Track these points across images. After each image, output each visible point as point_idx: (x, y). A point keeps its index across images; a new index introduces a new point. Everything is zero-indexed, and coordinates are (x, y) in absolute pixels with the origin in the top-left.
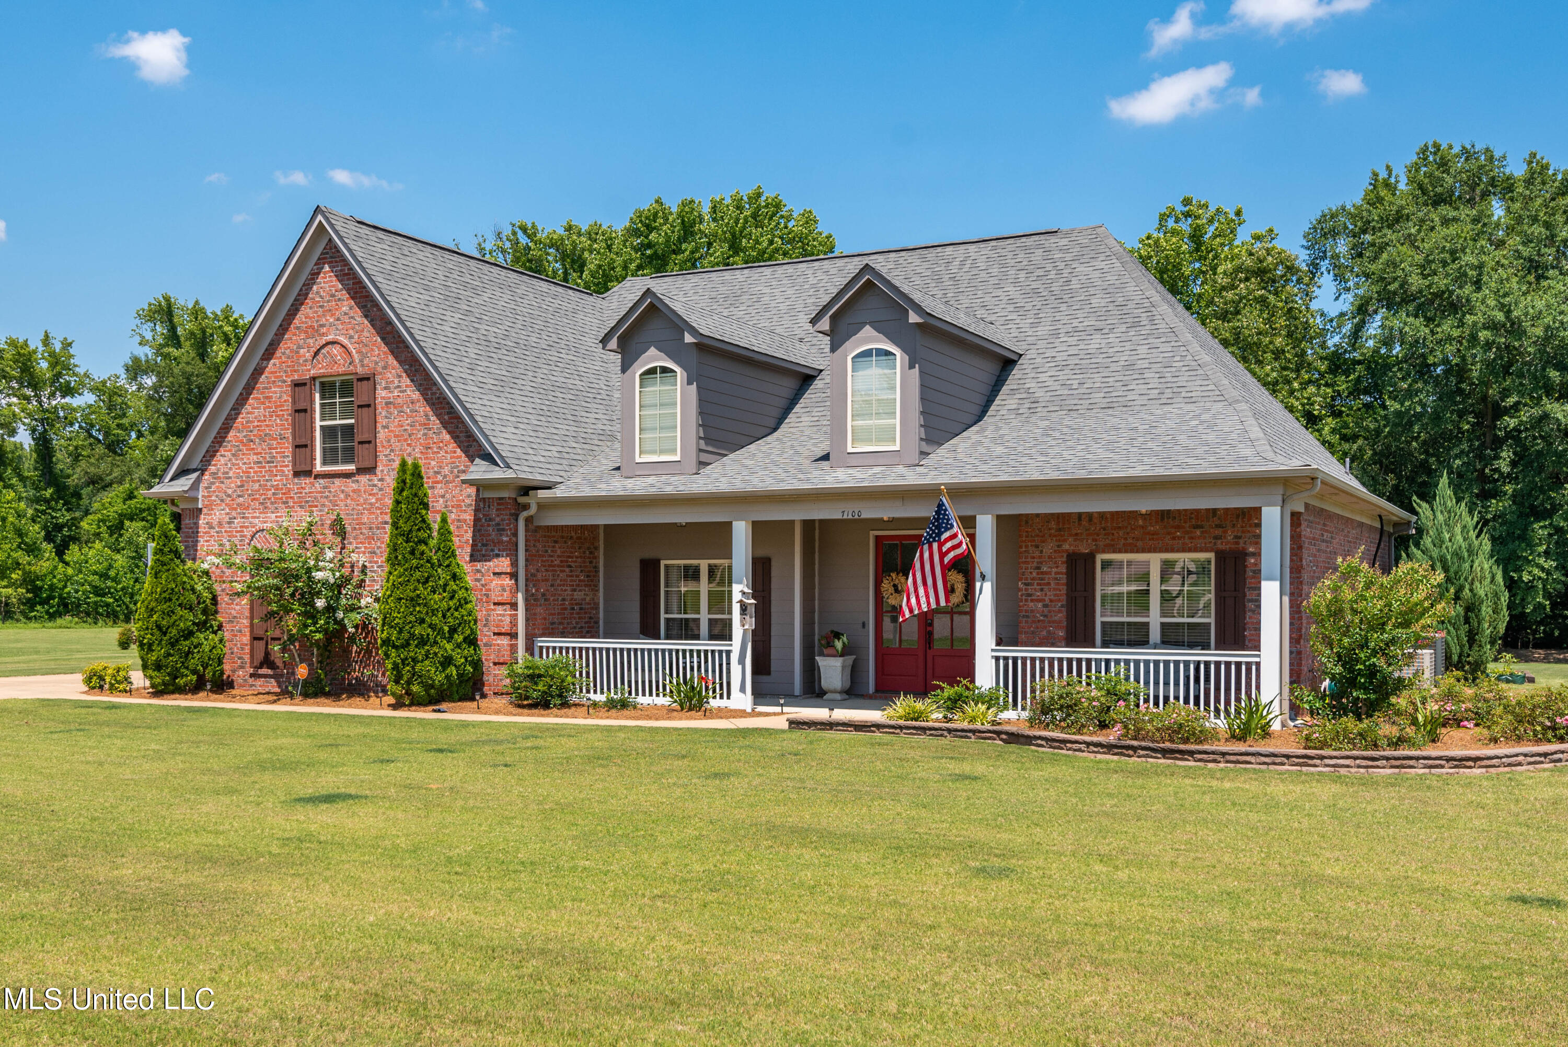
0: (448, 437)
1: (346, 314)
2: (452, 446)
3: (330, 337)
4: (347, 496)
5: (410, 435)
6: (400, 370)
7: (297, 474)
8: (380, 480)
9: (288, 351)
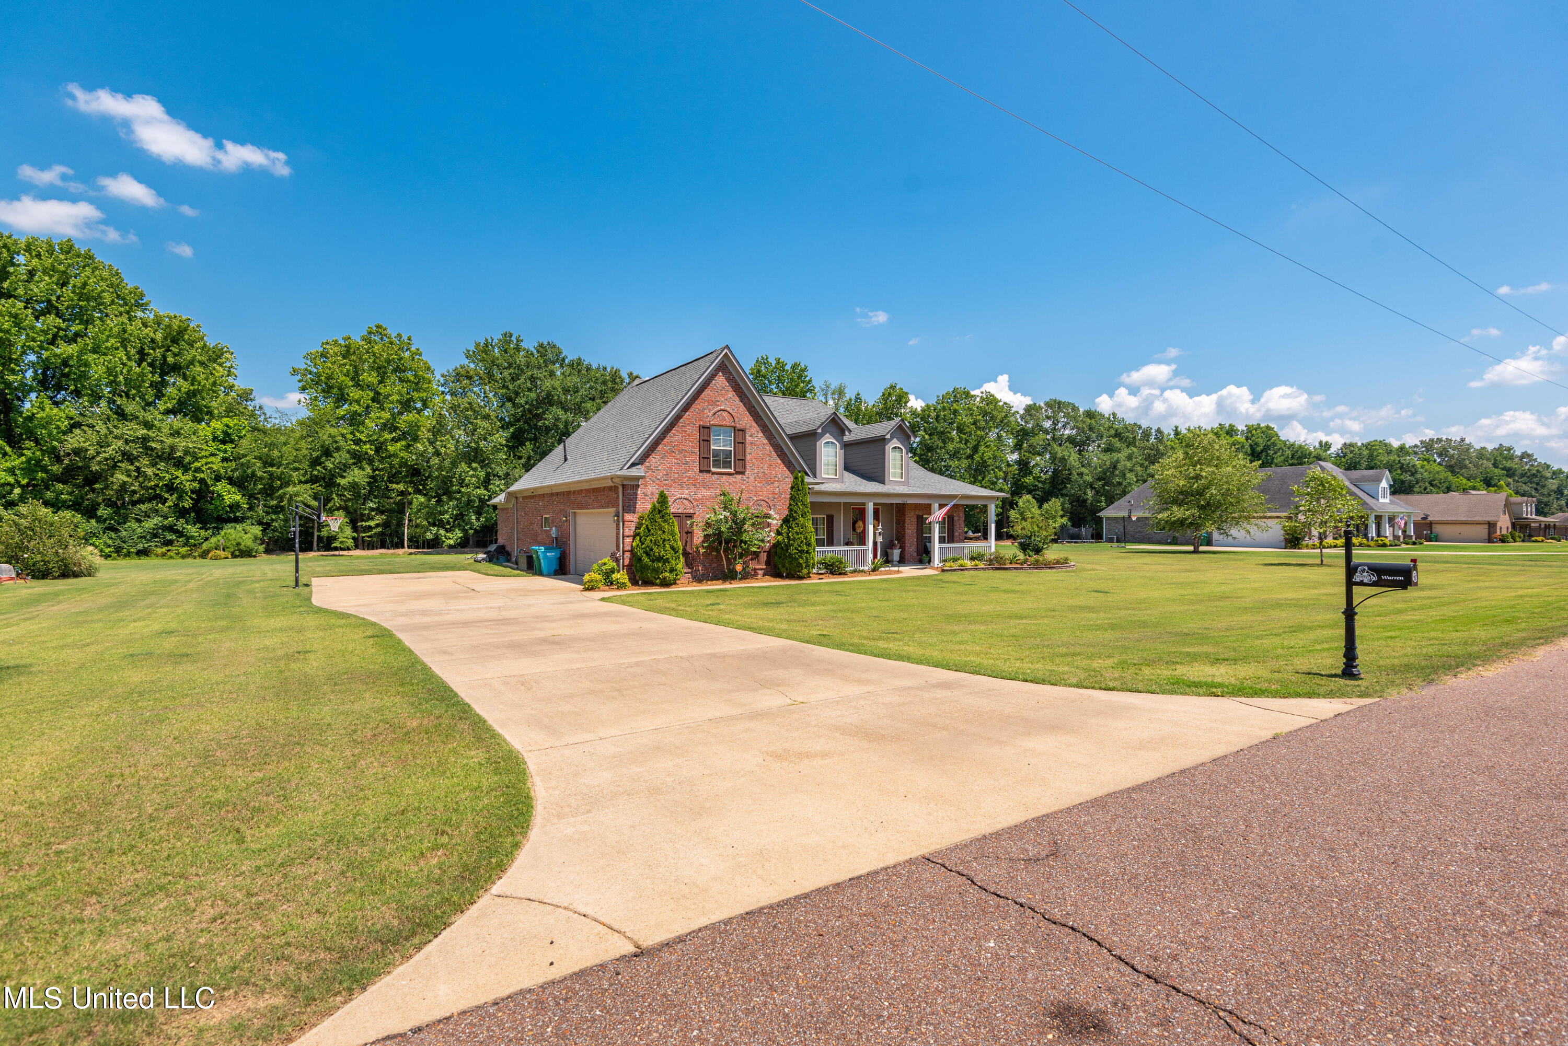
0: (780, 462)
1: (730, 398)
2: (782, 465)
3: (722, 408)
4: (730, 484)
5: (762, 459)
6: (758, 429)
7: (701, 471)
8: (747, 478)
9: (697, 410)
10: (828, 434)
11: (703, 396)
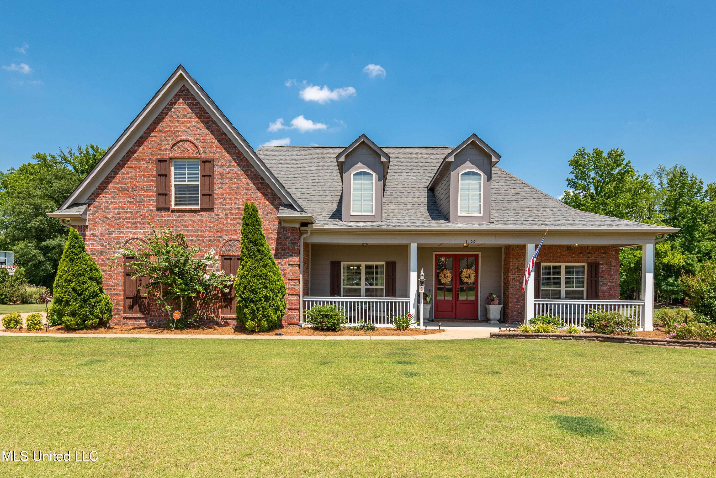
0: (261, 195)
1: (194, 126)
2: (263, 199)
3: (184, 138)
4: (194, 222)
5: (236, 193)
6: (230, 158)
7: (158, 209)
8: (216, 215)
9: (152, 143)
10: (360, 163)
11: (160, 127)
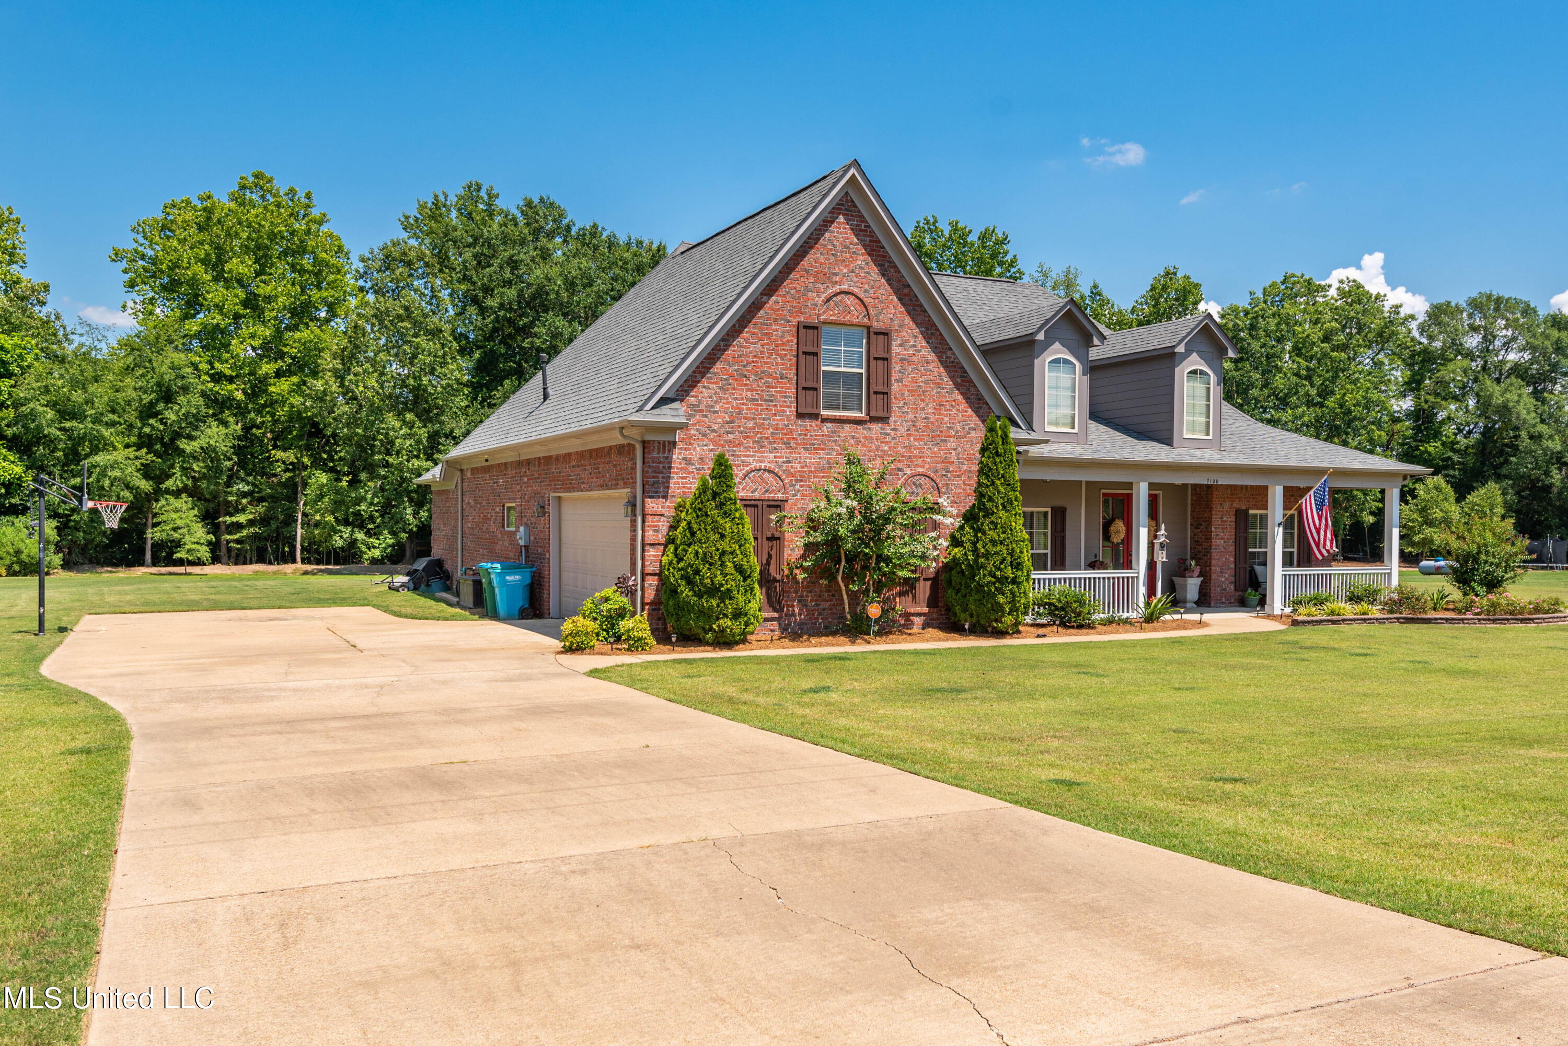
0: (959, 397)
1: (861, 268)
2: (964, 405)
3: (844, 287)
4: (858, 442)
5: (924, 392)
6: (916, 330)
7: (800, 416)
8: (892, 430)
9: (793, 292)
10: (1057, 343)
11: (805, 263)
